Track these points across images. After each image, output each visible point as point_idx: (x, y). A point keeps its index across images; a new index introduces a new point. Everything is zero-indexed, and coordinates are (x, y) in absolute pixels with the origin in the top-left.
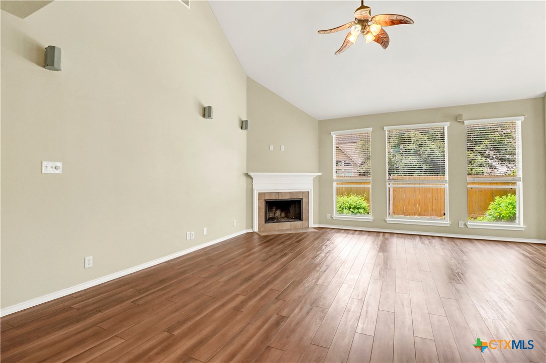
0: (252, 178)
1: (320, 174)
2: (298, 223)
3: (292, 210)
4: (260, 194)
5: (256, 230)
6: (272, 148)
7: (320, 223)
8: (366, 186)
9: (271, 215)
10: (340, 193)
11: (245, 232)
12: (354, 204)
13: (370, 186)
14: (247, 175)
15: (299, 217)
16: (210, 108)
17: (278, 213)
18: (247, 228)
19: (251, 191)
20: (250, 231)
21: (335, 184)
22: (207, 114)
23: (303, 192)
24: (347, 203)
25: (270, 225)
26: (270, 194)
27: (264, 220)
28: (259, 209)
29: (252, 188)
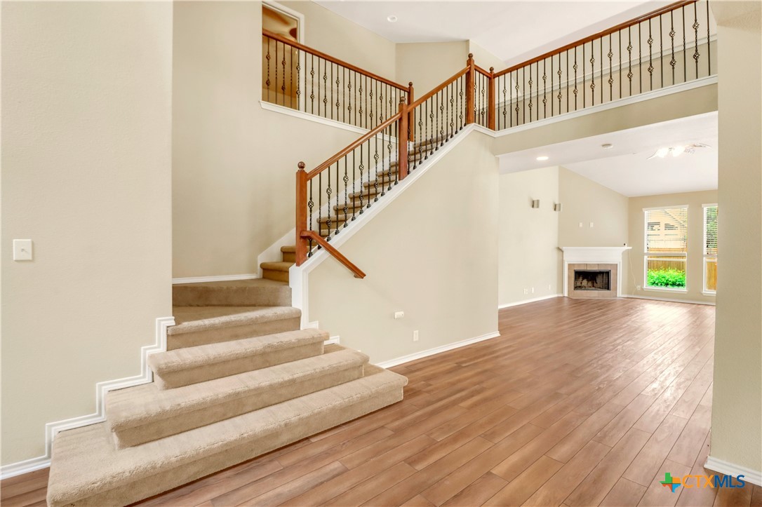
0: (563, 252)
1: (630, 248)
2: (605, 292)
3: (599, 279)
4: (569, 265)
5: (566, 295)
6: (581, 225)
7: (629, 293)
8: (681, 260)
9: (579, 284)
10: (652, 266)
11: (556, 296)
12: (672, 280)
13: (685, 260)
14: (559, 249)
15: (607, 286)
16: (538, 201)
17: (585, 282)
18: (557, 293)
19: (562, 262)
20: (561, 295)
21: (646, 257)
22: (535, 205)
23: (611, 265)
24: (663, 279)
25: (579, 292)
26: (579, 265)
27: (573, 288)
28: (569, 277)
29: (563, 260)
